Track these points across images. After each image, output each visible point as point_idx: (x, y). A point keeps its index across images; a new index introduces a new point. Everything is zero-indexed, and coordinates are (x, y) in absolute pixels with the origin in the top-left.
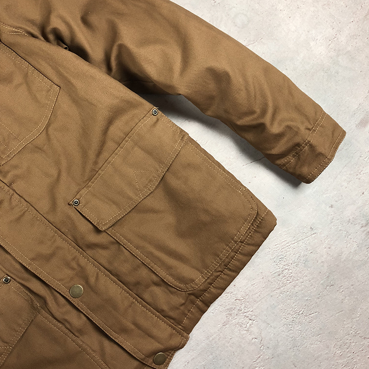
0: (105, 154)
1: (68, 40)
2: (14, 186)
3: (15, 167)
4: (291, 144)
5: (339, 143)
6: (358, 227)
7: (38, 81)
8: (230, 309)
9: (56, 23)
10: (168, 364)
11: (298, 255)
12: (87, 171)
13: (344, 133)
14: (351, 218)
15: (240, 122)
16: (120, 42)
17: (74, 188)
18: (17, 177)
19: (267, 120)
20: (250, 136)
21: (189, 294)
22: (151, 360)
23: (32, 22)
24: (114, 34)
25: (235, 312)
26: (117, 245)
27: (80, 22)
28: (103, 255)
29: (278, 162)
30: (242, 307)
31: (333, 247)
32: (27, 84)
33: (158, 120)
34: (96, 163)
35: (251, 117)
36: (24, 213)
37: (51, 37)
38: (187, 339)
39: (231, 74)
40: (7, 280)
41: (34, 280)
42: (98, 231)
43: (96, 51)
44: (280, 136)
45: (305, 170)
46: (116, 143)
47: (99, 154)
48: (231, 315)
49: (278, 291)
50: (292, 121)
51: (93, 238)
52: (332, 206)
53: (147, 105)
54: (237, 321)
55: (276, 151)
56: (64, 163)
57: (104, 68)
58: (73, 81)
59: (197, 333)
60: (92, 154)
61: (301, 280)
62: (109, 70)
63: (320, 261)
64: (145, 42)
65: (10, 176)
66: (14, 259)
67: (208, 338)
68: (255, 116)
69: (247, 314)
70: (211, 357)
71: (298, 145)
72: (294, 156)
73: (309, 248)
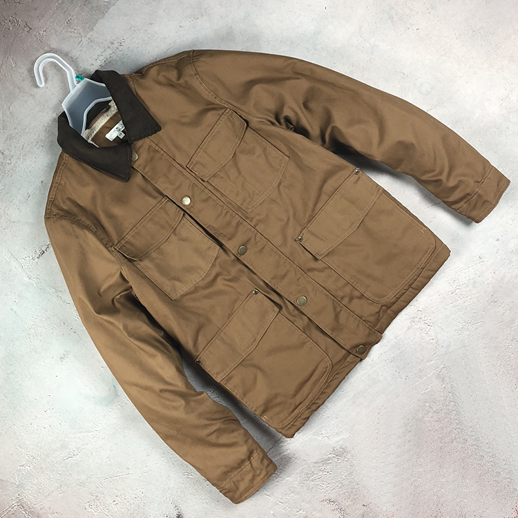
0: (320, 204)
1: (294, 123)
2: (257, 227)
3: (259, 214)
4: (462, 194)
5: (503, 192)
7: (273, 152)
8: (413, 318)
9: (287, 112)
10: (368, 353)
11: (468, 278)
12: (307, 216)
13: (509, 181)
14: (514, 249)
15: (424, 178)
16: (333, 125)
17: (299, 229)
18: (259, 221)
19: (443, 177)
20: (431, 187)
21: (382, 306)
22: (355, 351)
23: (269, 111)
24: (328, 119)
25: (417, 319)
26: (329, 270)
27: (302, 107)
28: (320, 277)
29: (454, 206)
31: (497, 272)
32: (266, 156)
33: (359, 178)
34: (313, 210)
35: (432, 174)
36: (264, 246)
37: (282, 121)
38: (381, 337)
39: (416, 144)
40: (256, 292)
41: (275, 295)
42: (316, 259)
43: (315, 130)
44: (455, 188)
45: (473, 214)
46: (328, 196)
47: (315, 204)
48: (414, 322)
50: (464, 176)
51: (313, 265)
52: (498, 240)
53: (351, 167)
54: (418, 326)
55: (451, 199)
56: (291, 212)
57: (320, 142)
58: (300, 154)
59: (389, 333)
60: (311, 204)
61: (470, 297)
62: (324, 141)
64: (351, 123)
65: (254, 221)
66: (259, 278)
67: (396, 338)
68: (435, 173)
69: (426, 322)
70: (398, 351)
71: (468, 194)
72: (466, 202)
73: (477, 272)
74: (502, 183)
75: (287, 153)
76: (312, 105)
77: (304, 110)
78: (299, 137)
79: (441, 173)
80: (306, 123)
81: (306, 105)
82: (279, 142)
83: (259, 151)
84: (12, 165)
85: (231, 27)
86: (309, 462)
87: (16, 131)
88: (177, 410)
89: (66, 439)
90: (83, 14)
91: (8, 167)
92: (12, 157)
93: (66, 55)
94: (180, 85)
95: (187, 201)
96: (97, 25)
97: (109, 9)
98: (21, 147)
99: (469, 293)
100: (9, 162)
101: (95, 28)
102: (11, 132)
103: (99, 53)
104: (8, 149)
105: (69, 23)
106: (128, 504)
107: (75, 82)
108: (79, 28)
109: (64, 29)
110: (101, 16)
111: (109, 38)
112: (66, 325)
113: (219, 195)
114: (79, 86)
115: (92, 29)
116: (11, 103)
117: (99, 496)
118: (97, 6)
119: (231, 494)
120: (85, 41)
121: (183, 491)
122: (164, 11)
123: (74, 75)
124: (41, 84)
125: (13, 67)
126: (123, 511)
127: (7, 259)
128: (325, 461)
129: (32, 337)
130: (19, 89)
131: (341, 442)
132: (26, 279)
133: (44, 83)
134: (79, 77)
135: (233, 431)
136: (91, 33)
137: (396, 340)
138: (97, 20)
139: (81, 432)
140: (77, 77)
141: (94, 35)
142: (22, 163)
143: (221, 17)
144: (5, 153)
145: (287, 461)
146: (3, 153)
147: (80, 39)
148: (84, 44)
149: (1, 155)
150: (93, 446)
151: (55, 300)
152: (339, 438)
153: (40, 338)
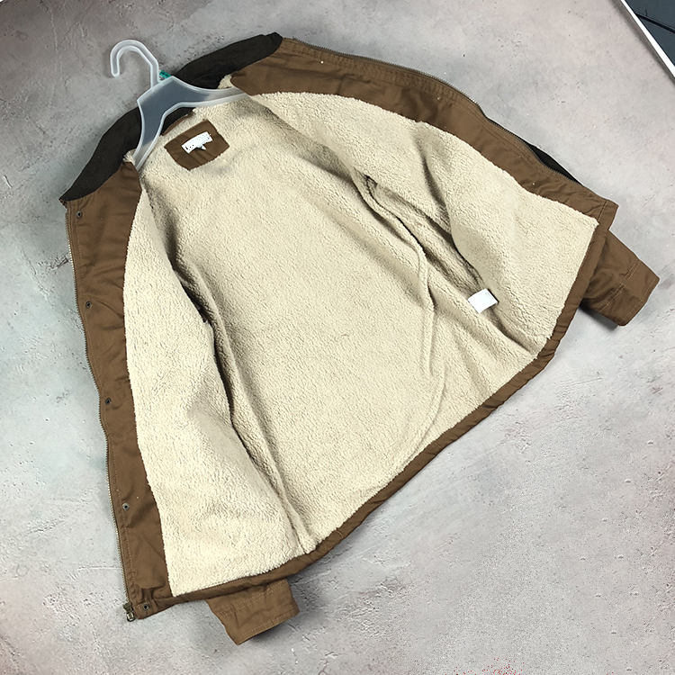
5: (652, 288)
6: (644, 381)
11: (581, 395)
25: (514, 433)
30: (521, 431)
31: (616, 395)
48: (509, 435)
52: (621, 357)
54: (514, 442)
61: (580, 418)
67: (485, 451)
69: (525, 438)
70: (485, 468)
71: (613, 290)
72: (610, 300)
73: (593, 390)
84: (53, 148)
86: (353, 590)
87: (68, 110)
89: (40, 505)
91: (47, 150)
92: (55, 139)
96: (195, 13)
98: (69, 130)
99: (580, 413)
100: (50, 144)
101: (191, 16)
102: (61, 110)
103: (190, 44)
104: (52, 129)
108: (173, 12)
109: (154, 8)
110: (202, 5)
111: (206, 31)
112: (75, 357)
115: (188, 17)
116: (69, 77)
117: (68, 589)
120: (176, 28)
125: (81, 37)
126: (95, 616)
127: (18, 260)
128: (374, 594)
129: (26, 363)
130: (83, 63)
131: (397, 572)
132: (36, 289)
136: (186, 21)
137: (485, 454)
138: (196, 8)
139: (62, 499)
141: (189, 24)
144: (47, 132)
146: (44, 133)
147: (171, 24)
148: (175, 30)
149: (41, 134)
150: (74, 521)
151: (67, 322)
152: (395, 566)
153: (37, 367)
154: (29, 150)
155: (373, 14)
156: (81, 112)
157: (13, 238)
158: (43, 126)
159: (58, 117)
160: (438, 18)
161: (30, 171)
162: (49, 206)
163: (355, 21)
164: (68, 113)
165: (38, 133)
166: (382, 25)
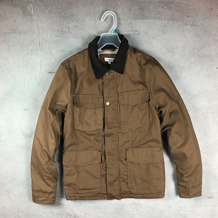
0: (143, 146)
1: (162, 115)
2: (119, 133)
3: (124, 130)
4: (185, 186)
5: (196, 196)
7: (147, 117)
8: (134, 203)
9: (163, 110)
10: (112, 199)
11: (161, 209)
12: (136, 145)
13: (201, 195)
14: (181, 214)
15: (179, 170)
16: (171, 128)
17: (130, 146)
18: (122, 132)
19: (185, 176)
20: (178, 174)
21: (130, 191)
22: (109, 195)
23: (159, 104)
24: (172, 125)
25: (135, 205)
26: (126, 166)
27: (169, 113)
28: (122, 166)
29: (179, 186)
30: (137, 205)
31: (170, 215)
32: (144, 115)
33: (160, 151)
34: (140, 146)
35: (182, 171)
36: (115, 141)
37: (159, 111)
38: (120, 199)
39: (188, 159)
40: (100, 151)
41: (104, 157)
42: (126, 160)
43: (165, 123)
44: (185, 182)
45: (182, 194)
46: (148, 146)
47: (142, 145)
49: (148, 211)
50: (191, 181)
51: (123, 160)
52: (180, 207)
53: (161, 145)
54: (133, 207)
55: (180, 183)
56: (133, 139)
57: (162, 128)
58: (153, 126)
59: (124, 200)
60: (141, 143)
62: (163, 129)
63: (164, 215)
64: (177, 133)
65: (121, 130)
66: (105, 148)
67: (124, 203)
68: (184, 172)
69: (137, 208)
70: (121, 208)
71: (186, 187)
72: (183, 189)
73: (165, 210)
74: (199, 194)
75: (150, 122)
76: (173, 116)
77: (169, 114)
78: (158, 121)
79: (186, 174)
80: (165, 119)
81: (171, 113)
82: (152, 116)
83: (143, 112)
84: (68, 36)
85: (175, 66)
86: (65, 211)
87: (80, 26)
88: (44, 160)
89: (3, 134)
90: (137, 12)
91: (66, 35)
92: (71, 33)
93: (118, 19)
94: (142, 67)
95: (108, 104)
96: (137, 20)
97: (146, 19)
98: (77, 33)
99: (156, 213)
100: (68, 34)
102: (78, 25)
103: (129, 30)
104: (72, 29)
105: (130, 10)
106: (2, 170)
107: (113, 31)
108: (131, 15)
109: (126, 10)
110: (142, 19)
112: (36, 101)
113: (118, 112)
114: (113, 33)
115: (135, 20)
116: (87, 16)
118: (144, 14)
119: (34, 198)
121: (22, 183)
122: (161, 39)
123: (115, 29)
124: (102, 20)
125: (99, 4)
127: (38, 63)
128: (69, 215)
129: (22, 94)
130: (94, 14)
131: (79, 215)
132: (38, 75)
133: (103, 21)
134: (116, 31)
135: (53, 182)
136: (133, 21)
137: (123, 204)
138: (139, 19)
139: (9, 136)
140: (115, 30)
141: (133, 23)
142: (72, 39)
143: (176, 59)
144: (70, 29)
145: (59, 204)
146: (69, 29)
147: (128, 19)
148: (128, 22)
149: (68, 29)
150: (8, 144)
151: (40, 90)
152: (80, 213)
153: (25, 97)
154: (62, 31)
155: (191, 58)
156: (84, 30)
157: (41, 56)
158: (70, 27)
159: (76, 26)
160: (209, 73)
161: (58, 38)
162: (57, 53)
163: (183, 57)
164: (80, 28)
165: (67, 28)
166: (191, 64)
